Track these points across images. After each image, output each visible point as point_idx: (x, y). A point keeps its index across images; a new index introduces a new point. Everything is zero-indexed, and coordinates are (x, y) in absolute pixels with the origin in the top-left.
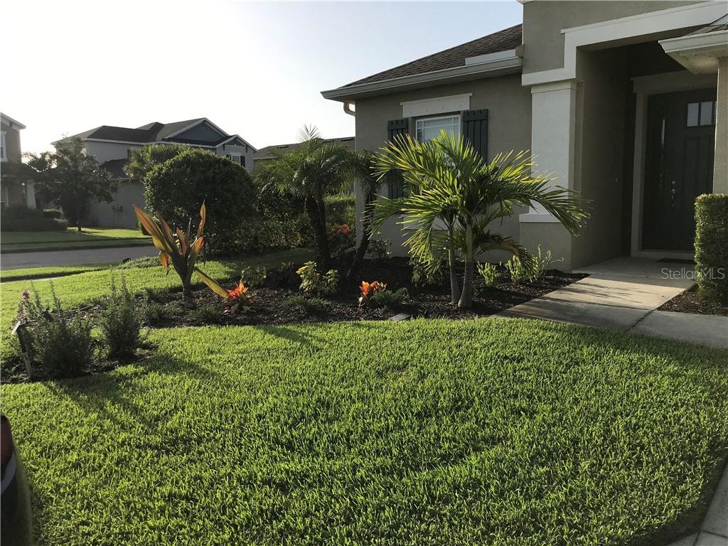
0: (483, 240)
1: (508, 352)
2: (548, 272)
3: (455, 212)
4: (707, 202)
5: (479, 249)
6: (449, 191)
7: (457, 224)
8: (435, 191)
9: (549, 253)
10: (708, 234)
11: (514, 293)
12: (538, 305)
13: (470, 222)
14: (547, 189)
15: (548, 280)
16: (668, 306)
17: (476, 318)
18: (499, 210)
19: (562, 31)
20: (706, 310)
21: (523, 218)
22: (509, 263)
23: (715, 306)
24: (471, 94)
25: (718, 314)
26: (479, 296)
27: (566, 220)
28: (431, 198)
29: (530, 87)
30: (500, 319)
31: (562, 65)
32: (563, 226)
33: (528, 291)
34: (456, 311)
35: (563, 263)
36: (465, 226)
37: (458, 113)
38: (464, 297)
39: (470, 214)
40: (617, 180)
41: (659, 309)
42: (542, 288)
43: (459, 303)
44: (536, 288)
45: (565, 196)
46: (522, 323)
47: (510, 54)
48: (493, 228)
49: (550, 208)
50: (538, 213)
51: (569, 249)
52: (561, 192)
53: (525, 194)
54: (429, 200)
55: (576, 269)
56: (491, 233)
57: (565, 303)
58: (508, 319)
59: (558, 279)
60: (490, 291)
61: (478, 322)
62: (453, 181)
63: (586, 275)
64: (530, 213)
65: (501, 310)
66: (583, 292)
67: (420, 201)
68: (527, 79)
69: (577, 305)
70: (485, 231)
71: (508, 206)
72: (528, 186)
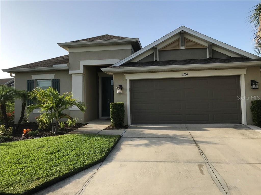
0: (61, 115)
1: (69, 141)
2: (78, 124)
3: (53, 108)
4: (112, 105)
5: (59, 118)
6: (52, 103)
7: (53, 111)
8: (48, 103)
9: (78, 118)
10: (113, 111)
11: (69, 129)
12: (76, 131)
13: (57, 111)
14: (77, 102)
15: (78, 125)
16: (106, 129)
17: (60, 135)
18: (65, 107)
19: (79, 61)
20: (113, 129)
21: (70, 109)
22: (67, 122)
23: (115, 128)
24: (54, 74)
25: (115, 129)
26: (60, 131)
27: (82, 109)
28: (47, 104)
29: (71, 74)
30: (66, 135)
31: (79, 70)
32: (81, 111)
33: (73, 128)
34: (54, 135)
35: (82, 121)
36: (56, 112)
37: (51, 79)
38: (56, 131)
39: (57, 108)
40: (95, 99)
41: (104, 129)
42: (76, 128)
43: (55, 132)
44: (75, 128)
45: (81, 103)
46: (72, 135)
47: (66, 65)
48: (63, 112)
49: (78, 106)
50: (75, 108)
51: (83, 117)
52: (80, 102)
53: (72, 103)
54: (47, 105)
55: (85, 122)
56: (63, 113)
57: (82, 130)
58: (68, 135)
59: (80, 125)
60: (62, 129)
61: (60, 136)
62: (52, 100)
63: (88, 124)
64: (72, 108)
65: (66, 133)
66: (87, 127)
67: (44, 105)
68: (70, 72)
69: (85, 130)
70: (61, 113)
71: (67, 106)
72: (72, 101)
